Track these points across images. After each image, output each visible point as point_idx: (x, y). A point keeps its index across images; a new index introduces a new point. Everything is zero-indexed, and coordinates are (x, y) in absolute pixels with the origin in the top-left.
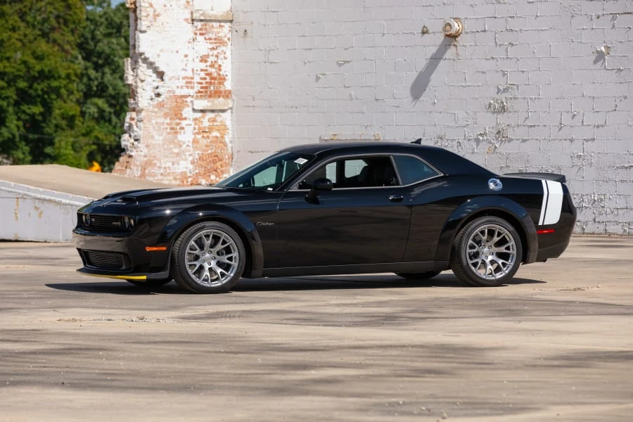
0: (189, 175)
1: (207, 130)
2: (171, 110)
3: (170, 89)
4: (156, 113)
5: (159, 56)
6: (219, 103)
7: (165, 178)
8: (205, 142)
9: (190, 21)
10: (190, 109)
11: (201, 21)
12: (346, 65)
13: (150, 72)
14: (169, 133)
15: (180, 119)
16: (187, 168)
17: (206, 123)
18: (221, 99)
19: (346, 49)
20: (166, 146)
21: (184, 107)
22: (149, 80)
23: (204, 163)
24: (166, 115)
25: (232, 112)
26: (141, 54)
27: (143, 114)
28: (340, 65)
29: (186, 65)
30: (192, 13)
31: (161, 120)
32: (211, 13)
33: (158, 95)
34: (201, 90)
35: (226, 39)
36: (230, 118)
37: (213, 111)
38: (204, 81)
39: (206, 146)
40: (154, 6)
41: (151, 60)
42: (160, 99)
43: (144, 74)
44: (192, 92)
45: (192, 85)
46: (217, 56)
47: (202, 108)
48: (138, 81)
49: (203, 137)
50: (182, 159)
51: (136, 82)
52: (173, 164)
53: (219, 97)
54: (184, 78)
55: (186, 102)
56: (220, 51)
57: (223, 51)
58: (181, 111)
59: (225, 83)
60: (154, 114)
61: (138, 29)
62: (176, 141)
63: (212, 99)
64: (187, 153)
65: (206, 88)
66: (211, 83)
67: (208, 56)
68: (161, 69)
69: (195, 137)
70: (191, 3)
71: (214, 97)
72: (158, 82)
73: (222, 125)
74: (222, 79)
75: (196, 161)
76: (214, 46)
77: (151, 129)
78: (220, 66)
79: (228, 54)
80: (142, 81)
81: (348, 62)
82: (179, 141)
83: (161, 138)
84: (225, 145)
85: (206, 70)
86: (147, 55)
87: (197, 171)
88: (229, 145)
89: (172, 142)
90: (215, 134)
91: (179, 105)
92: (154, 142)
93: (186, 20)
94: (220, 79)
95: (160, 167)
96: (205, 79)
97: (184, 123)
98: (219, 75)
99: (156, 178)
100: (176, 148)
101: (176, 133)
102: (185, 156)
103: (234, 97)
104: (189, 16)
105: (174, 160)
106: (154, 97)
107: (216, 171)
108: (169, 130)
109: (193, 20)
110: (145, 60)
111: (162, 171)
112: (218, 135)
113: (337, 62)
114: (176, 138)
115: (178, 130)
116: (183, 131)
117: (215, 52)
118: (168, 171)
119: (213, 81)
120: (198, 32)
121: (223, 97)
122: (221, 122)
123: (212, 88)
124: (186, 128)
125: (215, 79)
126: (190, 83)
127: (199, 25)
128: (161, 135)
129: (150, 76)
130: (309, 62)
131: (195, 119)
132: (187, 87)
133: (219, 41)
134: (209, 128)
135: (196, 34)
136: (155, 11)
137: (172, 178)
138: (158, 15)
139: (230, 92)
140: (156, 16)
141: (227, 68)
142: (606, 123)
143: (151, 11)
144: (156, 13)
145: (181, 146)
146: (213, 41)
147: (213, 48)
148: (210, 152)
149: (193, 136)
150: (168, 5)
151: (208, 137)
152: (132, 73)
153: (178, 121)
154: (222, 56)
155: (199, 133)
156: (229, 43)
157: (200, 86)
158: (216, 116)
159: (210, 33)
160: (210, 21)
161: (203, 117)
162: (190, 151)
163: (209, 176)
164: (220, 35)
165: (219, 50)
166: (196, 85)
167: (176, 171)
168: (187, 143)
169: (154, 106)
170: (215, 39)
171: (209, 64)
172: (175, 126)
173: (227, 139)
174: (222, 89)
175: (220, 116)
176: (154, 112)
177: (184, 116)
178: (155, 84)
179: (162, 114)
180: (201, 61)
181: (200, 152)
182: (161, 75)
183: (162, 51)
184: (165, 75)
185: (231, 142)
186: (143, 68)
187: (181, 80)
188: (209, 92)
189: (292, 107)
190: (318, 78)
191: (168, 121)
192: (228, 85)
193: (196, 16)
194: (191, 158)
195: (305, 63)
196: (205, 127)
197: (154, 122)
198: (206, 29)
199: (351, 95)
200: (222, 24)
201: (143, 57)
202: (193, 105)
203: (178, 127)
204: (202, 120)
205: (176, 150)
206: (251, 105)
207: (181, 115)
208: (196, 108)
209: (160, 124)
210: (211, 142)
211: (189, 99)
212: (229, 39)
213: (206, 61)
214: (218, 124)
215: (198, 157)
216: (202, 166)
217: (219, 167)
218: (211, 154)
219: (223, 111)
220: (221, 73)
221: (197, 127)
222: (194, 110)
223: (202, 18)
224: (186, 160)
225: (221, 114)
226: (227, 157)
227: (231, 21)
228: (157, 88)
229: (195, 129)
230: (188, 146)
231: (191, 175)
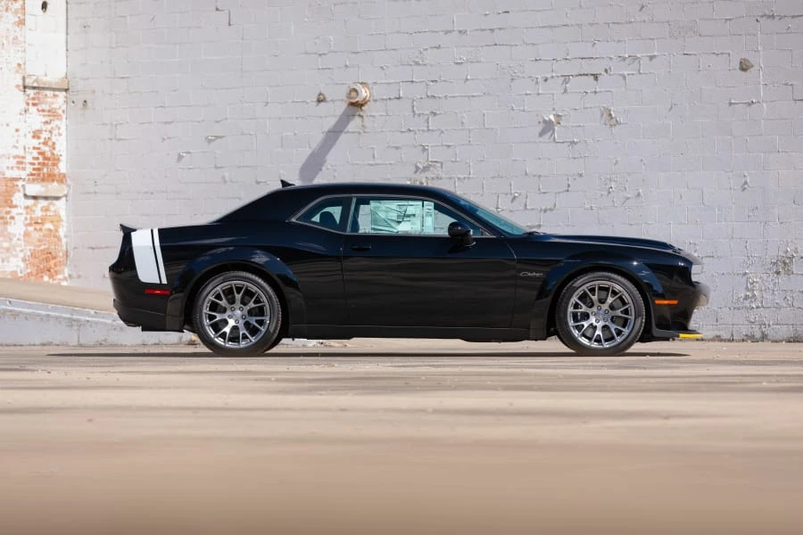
0: (20, 275)
1: (40, 221)
6: (53, 188)
8: (37, 235)
9: (21, 88)
10: (21, 195)
11: (34, 88)
12: (218, 141)
15: (10, 207)
16: (17, 266)
17: (38, 213)
18: (55, 183)
19: (217, 122)
21: (14, 193)
23: (36, 261)
25: (67, 200)
28: (210, 141)
29: (17, 142)
30: (24, 78)
32: (44, 79)
34: (34, 172)
35: (60, 112)
36: (64, 207)
37: (46, 198)
38: (36, 162)
39: (39, 241)
44: (23, 174)
45: (24, 166)
46: (51, 132)
47: (34, 194)
49: (35, 229)
50: (13, 256)
53: (53, 181)
54: (15, 157)
55: (17, 186)
56: (54, 126)
57: (57, 126)
58: (11, 196)
59: (60, 165)
62: (6, 233)
63: (45, 184)
64: (18, 249)
65: (39, 169)
66: (44, 164)
67: (40, 131)
69: (27, 230)
70: (23, 66)
71: (48, 181)
73: (55, 215)
74: (56, 160)
75: (27, 258)
76: (47, 119)
78: (54, 143)
79: (63, 130)
81: (221, 137)
82: (10, 234)
84: (59, 239)
85: (39, 149)
87: (29, 271)
88: (64, 240)
90: (49, 226)
91: (9, 189)
93: (18, 86)
94: (54, 159)
96: (38, 159)
97: (14, 211)
98: (53, 154)
100: (6, 241)
101: (6, 223)
102: (16, 251)
103: (69, 182)
104: (20, 82)
105: (4, 256)
107: (49, 271)
109: (25, 87)
112: (52, 227)
113: (207, 138)
114: (6, 229)
115: (8, 220)
116: (13, 221)
117: (49, 127)
119: (46, 162)
120: (31, 102)
121: (58, 181)
122: (55, 211)
123: (45, 170)
124: (16, 217)
125: (48, 159)
126: (22, 163)
127: (31, 92)
130: (169, 138)
131: (27, 207)
132: (18, 168)
133: (53, 114)
134: (42, 219)
135: (28, 104)
139: (64, 175)
141: (61, 147)
142: (555, 206)
145: (11, 239)
146: (47, 113)
147: (46, 123)
148: (42, 247)
149: (24, 228)
151: (41, 230)
153: (8, 209)
154: (55, 132)
155: (30, 225)
156: (64, 116)
157: (32, 167)
158: (50, 204)
159: (43, 103)
160: (43, 88)
161: (35, 205)
162: (20, 246)
163: (42, 277)
164: (54, 106)
165: (53, 124)
166: (28, 166)
167: (7, 269)
168: (18, 237)
170: (49, 111)
171: (42, 141)
172: (5, 215)
173: (62, 232)
174: (56, 172)
175: (54, 205)
177: (14, 203)
180: (34, 137)
181: (32, 248)
185: (65, 236)
187: (11, 159)
188: (42, 175)
189: (146, 193)
190: (180, 158)
192: (63, 167)
193: (29, 82)
194: (21, 255)
195: (164, 139)
196: (38, 218)
198: (39, 99)
199: (223, 178)
200: (57, 93)
202: (24, 189)
203: (8, 216)
204: (34, 208)
205: (6, 245)
206: (92, 190)
207: (12, 201)
208: (28, 194)
210: (44, 236)
211: (20, 183)
212: (63, 112)
213: (39, 138)
214: (51, 214)
215: (29, 253)
216: (34, 265)
217: (53, 266)
218: (45, 249)
219: (57, 198)
220: (55, 152)
221: (28, 217)
222: (26, 196)
223: (35, 85)
224: (16, 256)
225: (55, 202)
226: (61, 254)
227: (66, 90)
229: (26, 219)
230: (18, 239)
231: (22, 275)
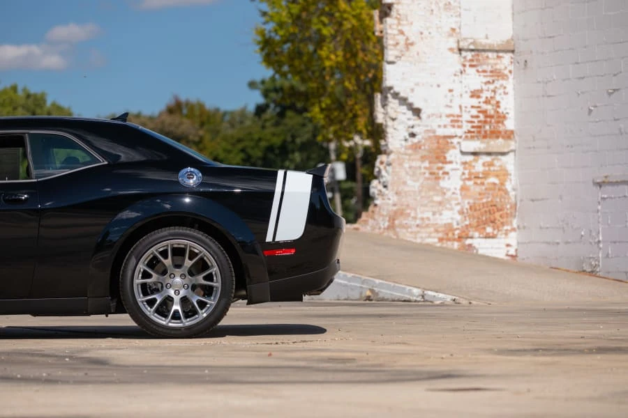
0: (455, 226)
1: (481, 176)
2: (430, 152)
3: (429, 128)
4: (410, 155)
5: (412, 90)
6: (497, 144)
7: (423, 230)
8: (478, 189)
9: (456, 51)
10: (457, 151)
11: (472, 50)
12: (616, 93)
13: (404, 109)
14: (428, 179)
15: (443, 163)
16: (452, 219)
17: (479, 167)
18: (500, 140)
19: (615, 75)
20: (423, 194)
21: (448, 150)
22: (401, 117)
23: (476, 214)
24: (423, 158)
25: (515, 155)
26: (391, 88)
27: (392, 156)
28: (610, 94)
29: (451, 101)
30: (458, 42)
31: (416, 164)
32: (484, 41)
33: (413, 135)
34: (472, 130)
35: (506, 72)
36: (513, 162)
37: (489, 154)
38: (476, 120)
39: (480, 194)
40: (406, 33)
41: (402, 95)
42: (415, 140)
43: (396, 111)
44: (459, 132)
45: (460, 124)
46: (494, 91)
47: (472, 150)
48: (388, 120)
49: (476, 183)
50: (446, 208)
51: (386, 121)
52: (434, 214)
53: (498, 137)
54: (448, 116)
55: (452, 143)
56: (498, 86)
57: (502, 86)
58: (444, 153)
59: (506, 122)
60: (407, 157)
61: (385, 59)
62: (438, 188)
63: (486, 140)
64: (453, 202)
65: (480, 127)
66: (485, 122)
67: (482, 91)
68: (416, 105)
69: (464, 183)
70: (458, 30)
71: (490, 138)
72: (414, 121)
73: (501, 170)
74: (502, 118)
75: (465, 211)
76: (490, 79)
77: (403, 174)
78: (498, 102)
79: (510, 88)
80: (393, 119)
81: (618, 90)
82: (442, 188)
83: (417, 184)
84: (506, 192)
85: (479, 107)
86: (396, 89)
87: (467, 223)
88: (512, 194)
89: (433, 189)
90: (492, 180)
91: (442, 146)
92: (406, 189)
93: (451, 49)
94: (499, 117)
95: (415, 218)
96: (477, 117)
97: (448, 167)
98: (498, 112)
99: (410, 230)
100: (437, 195)
101: (438, 178)
102: (451, 205)
103: (517, 138)
104: (455, 46)
105: (435, 210)
106: (408, 137)
107: (493, 222)
108: (427, 175)
109: (460, 50)
110: (396, 95)
111: (418, 222)
112: (496, 181)
113: (608, 92)
114: (438, 184)
115: (440, 175)
116: (446, 177)
117: (492, 87)
118: (427, 222)
119: (488, 119)
120: (468, 64)
121: (503, 138)
122: (501, 166)
123: (487, 127)
124: (451, 173)
125: (492, 117)
126: (457, 121)
127: (469, 55)
128: (417, 181)
129: (404, 114)
130: (583, 93)
131: (464, 163)
132: (453, 126)
133: (497, 74)
134: (483, 173)
135: (464, 66)
136: (407, 39)
137: (432, 229)
138: (412, 44)
139: (512, 132)
140: (409, 45)
141: (508, 104)
143: (401, 39)
144: (409, 42)
145: (444, 194)
146: (489, 74)
147: (489, 82)
148: (484, 200)
149: (461, 183)
150: (426, 33)
151: (482, 184)
152: (382, 110)
153: (440, 165)
154: (501, 91)
155: (469, 179)
156: (511, 77)
157: (470, 125)
158: (493, 160)
159: (484, 64)
160: (484, 51)
161: (476, 161)
162: (457, 199)
163: (484, 228)
164: (498, 67)
165: (497, 84)
166: (465, 124)
167: (439, 222)
168: (453, 190)
169: (406, 148)
170: (491, 72)
171: (483, 99)
172: (436, 171)
173: (508, 186)
174: (502, 128)
175: (498, 159)
176: (406, 154)
177: (448, 159)
178: (411, 123)
179: (418, 156)
180: (472, 96)
181: (471, 201)
182: (417, 112)
183: (417, 84)
184: (422, 112)
185: (514, 190)
186: (393, 103)
187: (444, 118)
188: (483, 133)
189: (568, 146)
190: (590, 111)
191: (426, 164)
192: (510, 124)
193: (463, 45)
194: (458, 208)
195: (579, 94)
196: (478, 173)
197: (406, 165)
198: (478, 60)
199: (620, 129)
200: (501, 54)
201: (392, 91)
202: (460, 146)
203: (441, 172)
204: (473, 164)
205: (437, 199)
207: (445, 158)
208: (464, 150)
209: (416, 168)
210: (486, 189)
211: (455, 141)
212: (510, 72)
213: (479, 97)
214: (496, 168)
215: (467, 206)
216: (474, 217)
217: (498, 217)
218: (487, 203)
219: (503, 154)
220: (500, 110)
221: (467, 172)
222: (463, 153)
223: (472, 47)
224: (452, 209)
225: (500, 157)
226: (508, 206)
227: (513, 51)
228: (413, 127)
229: (463, 174)
230: (454, 193)
231: (459, 227)
